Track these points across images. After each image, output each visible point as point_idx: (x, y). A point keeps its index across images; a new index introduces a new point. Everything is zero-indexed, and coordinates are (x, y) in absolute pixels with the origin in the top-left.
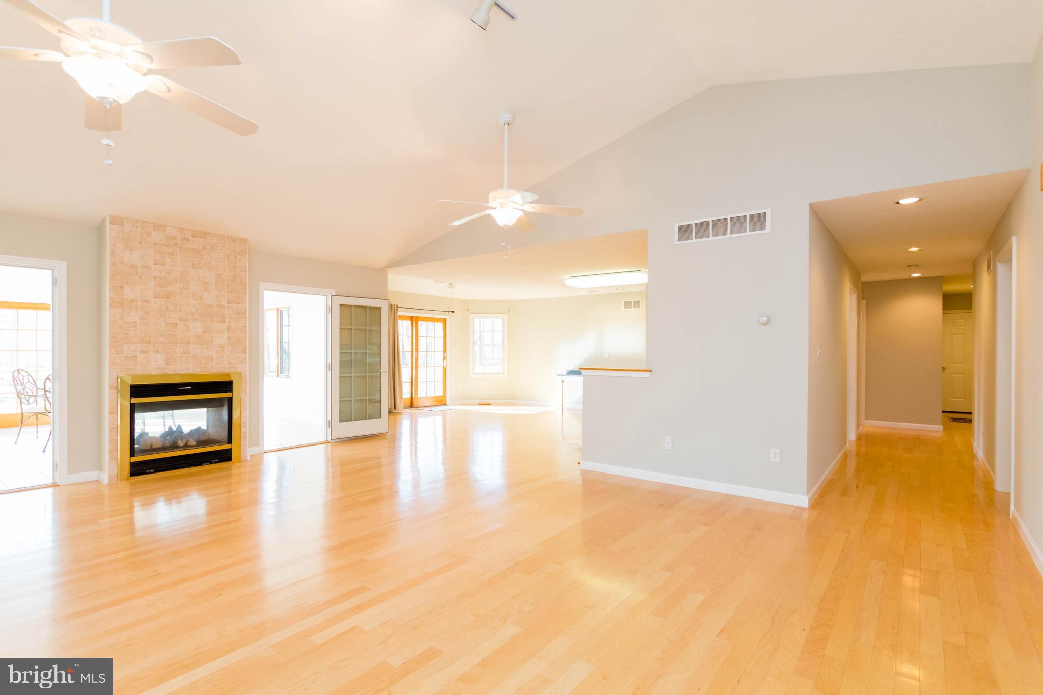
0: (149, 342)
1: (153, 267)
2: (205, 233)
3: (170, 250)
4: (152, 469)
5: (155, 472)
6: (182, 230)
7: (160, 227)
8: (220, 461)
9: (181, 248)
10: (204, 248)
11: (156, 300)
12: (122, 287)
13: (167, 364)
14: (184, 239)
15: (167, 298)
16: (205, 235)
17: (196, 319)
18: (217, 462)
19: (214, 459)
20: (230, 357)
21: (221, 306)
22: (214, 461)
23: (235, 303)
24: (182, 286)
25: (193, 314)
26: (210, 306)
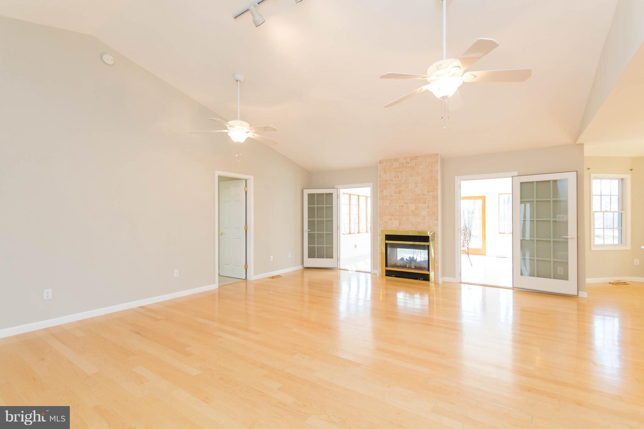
0: (393, 215)
1: (394, 179)
2: (416, 157)
3: (400, 170)
4: (394, 275)
5: (395, 277)
6: (405, 158)
7: (396, 160)
8: (424, 280)
9: (405, 168)
10: (416, 165)
11: (395, 195)
12: (383, 191)
13: (399, 225)
14: (407, 163)
15: (400, 193)
16: (416, 158)
17: (412, 203)
18: (422, 280)
19: (421, 278)
20: (429, 222)
21: (424, 194)
22: (421, 279)
23: (431, 192)
24: (406, 186)
25: (410, 200)
26: (418, 195)
